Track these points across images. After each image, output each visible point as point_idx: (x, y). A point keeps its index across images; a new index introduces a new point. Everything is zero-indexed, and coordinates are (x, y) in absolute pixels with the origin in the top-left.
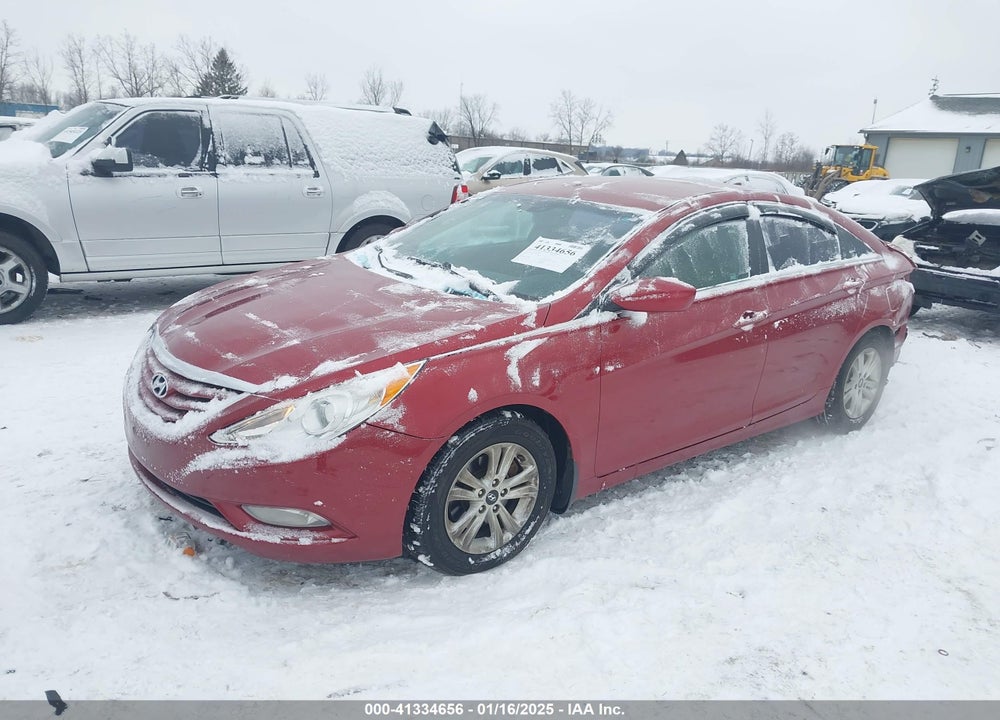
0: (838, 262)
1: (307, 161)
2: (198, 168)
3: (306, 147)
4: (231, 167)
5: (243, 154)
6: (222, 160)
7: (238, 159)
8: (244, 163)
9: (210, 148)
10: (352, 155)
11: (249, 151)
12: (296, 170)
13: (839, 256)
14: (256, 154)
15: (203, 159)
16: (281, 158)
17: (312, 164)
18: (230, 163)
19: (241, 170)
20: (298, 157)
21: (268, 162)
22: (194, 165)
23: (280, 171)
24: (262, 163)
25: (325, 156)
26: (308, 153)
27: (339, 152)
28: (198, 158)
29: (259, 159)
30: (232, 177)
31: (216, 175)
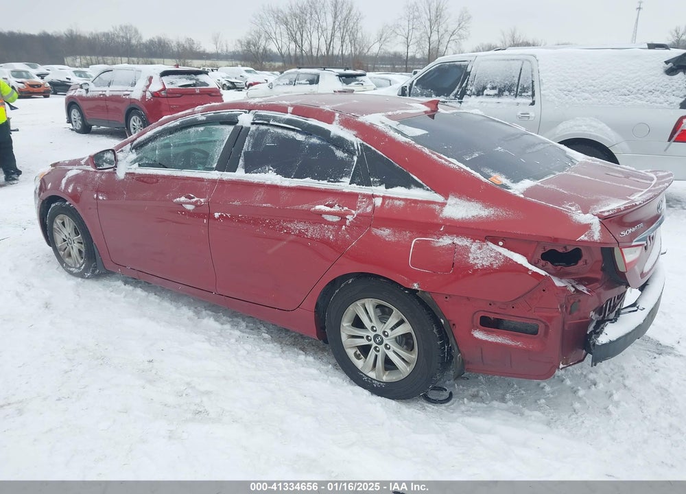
1: (530, 93)
2: (453, 98)
3: (533, 81)
4: (473, 97)
5: (485, 88)
6: (468, 92)
7: (479, 93)
8: (483, 94)
9: (464, 85)
10: (570, 88)
11: (489, 86)
12: (519, 100)
14: (493, 88)
15: (458, 92)
16: (510, 91)
17: (533, 95)
18: (474, 94)
19: (480, 98)
20: (524, 90)
21: (500, 94)
22: (451, 96)
23: (507, 100)
24: (496, 95)
25: (547, 89)
26: (533, 86)
27: (559, 86)
28: (455, 92)
29: (496, 92)
30: (469, 103)
31: (461, 102)
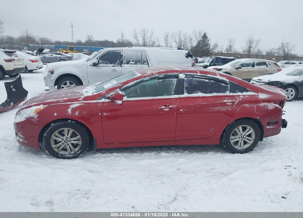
0: (228, 93)
1: (147, 63)
2: (117, 65)
3: (147, 59)
4: (126, 64)
5: (130, 61)
6: (124, 63)
7: (128, 63)
8: (129, 63)
9: (121, 60)
10: (160, 62)
11: (131, 60)
12: (143, 65)
13: (229, 92)
14: (133, 61)
15: (119, 62)
16: (139, 62)
17: (148, 64)
18: (126, 63)
19: (129, 65)
20: (144, 62)
21: (136, 63)
22: (117, 64)
23: (139, 66)
24: (134, 64)
25: (152, 62)
26: (147, 61)
27: (156, 61)
28: (118, 62)
29: (133, 63)
30: (125, 67)
31: (121, 66)
